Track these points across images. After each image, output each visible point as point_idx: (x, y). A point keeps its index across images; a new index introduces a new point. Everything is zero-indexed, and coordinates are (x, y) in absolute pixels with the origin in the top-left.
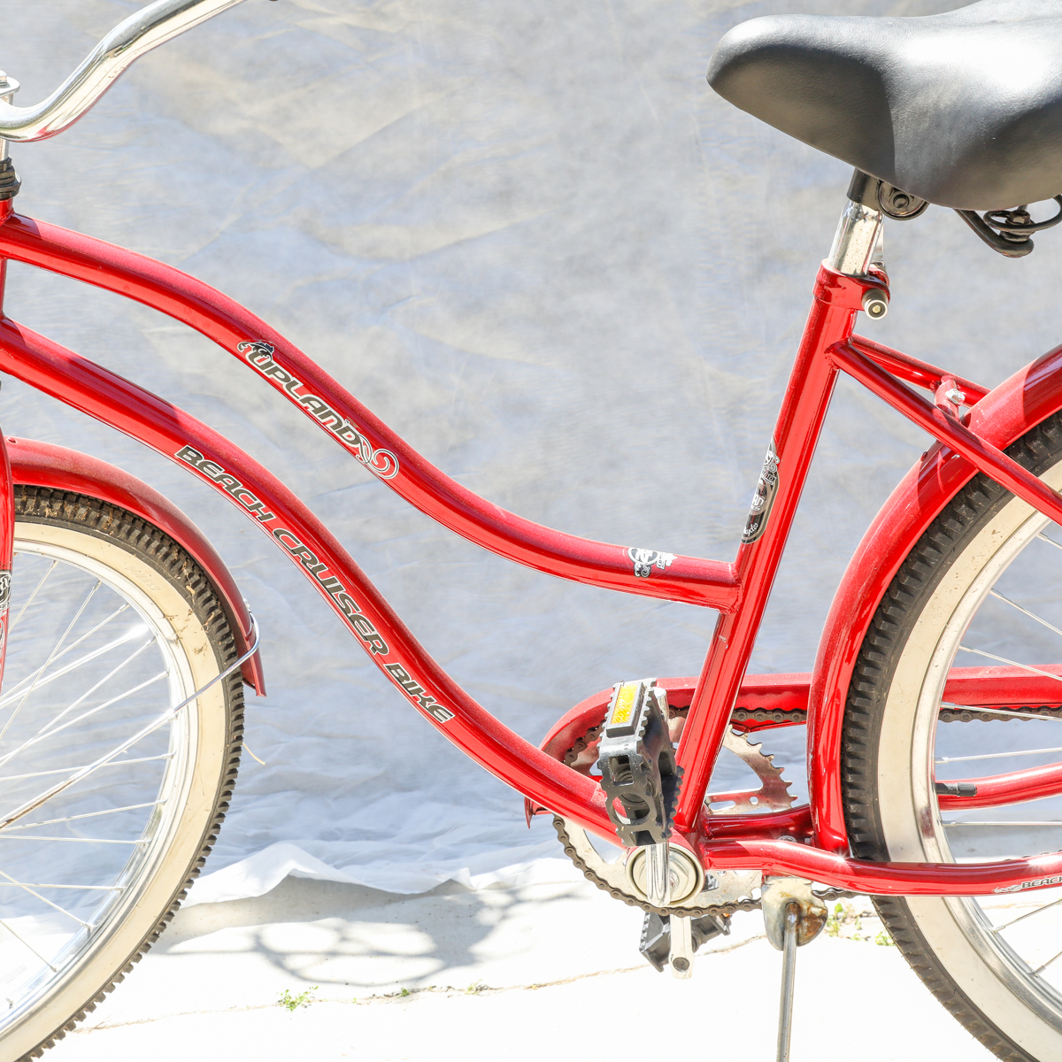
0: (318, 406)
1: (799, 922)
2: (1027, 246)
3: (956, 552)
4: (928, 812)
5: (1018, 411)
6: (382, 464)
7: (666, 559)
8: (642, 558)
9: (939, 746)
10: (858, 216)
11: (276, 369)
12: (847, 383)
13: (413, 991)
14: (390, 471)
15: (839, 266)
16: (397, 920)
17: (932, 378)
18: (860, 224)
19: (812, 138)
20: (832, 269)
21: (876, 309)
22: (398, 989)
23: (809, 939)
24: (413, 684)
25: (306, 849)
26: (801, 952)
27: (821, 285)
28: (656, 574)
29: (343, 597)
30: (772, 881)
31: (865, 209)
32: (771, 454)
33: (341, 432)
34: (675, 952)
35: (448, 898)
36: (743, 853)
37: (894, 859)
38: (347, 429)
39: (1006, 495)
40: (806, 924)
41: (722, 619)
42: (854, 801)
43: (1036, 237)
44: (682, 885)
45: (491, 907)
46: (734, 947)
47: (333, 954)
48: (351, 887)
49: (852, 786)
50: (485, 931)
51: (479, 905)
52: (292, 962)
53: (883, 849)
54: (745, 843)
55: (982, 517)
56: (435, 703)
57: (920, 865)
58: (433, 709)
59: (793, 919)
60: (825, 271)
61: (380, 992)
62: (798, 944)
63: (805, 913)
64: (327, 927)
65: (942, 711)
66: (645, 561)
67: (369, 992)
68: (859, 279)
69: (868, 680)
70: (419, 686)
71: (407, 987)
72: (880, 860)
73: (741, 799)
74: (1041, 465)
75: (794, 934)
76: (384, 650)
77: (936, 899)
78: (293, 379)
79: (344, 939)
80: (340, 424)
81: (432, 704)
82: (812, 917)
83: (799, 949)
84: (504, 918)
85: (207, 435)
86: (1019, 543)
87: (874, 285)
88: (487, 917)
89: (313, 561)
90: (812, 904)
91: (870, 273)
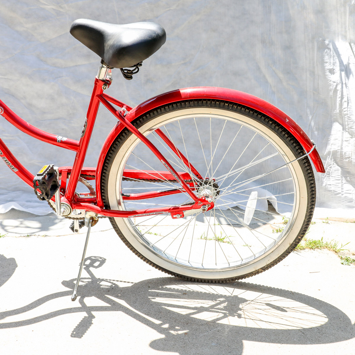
1: (92, 222)
2: (131, 78)
3: (123, 143)
4: (120, 200)
5: (134, 114)
7: (65, 139)
8: (59, 138)
9: (122, 186)
10: (103, 67)
13: (30, 236)
14: (2, 112)
15: (99, 78)
16: (36, 221)
17: (121, 105)
18: (103, 68)
19: (90, 47)
20: (97, 78)
21: (104, 88)
22: (26, 235)
23: (94, 225)
24: (8, 162)
26: (92, 228)
27: (95, 81)
28: (62, 142)
30: (87, 212)
31: (104, 66)
32: (86, 118)
34: (75, 228)
35: (51, 216)
36: (81, 206)
37: (112, 209)
39: (131, 133)
40: (94, 222)
41: (77, 153)
42: (104, 196)
43: (133, 76)
45: (58, 219)
46: (106, 230)
47: (17, 227)
48: (29, 213)
49: (103, 193)
50: (54, 224)
51: (57, 218)
52: (6, 228)
53: (109, 207)
54: (81, 204)
55: (128, 136)
56: (14, 167)
57: (118, 211)
58: (13, 168)
59: (91, 221)
60: (96, 78)
61: (22, 235)
62: (92, 226)
63: (94, 220)
64: (19, 221)
65: (123, 178)
66: (60, 139)
67: (20, 235)
68: (103, 81)
69: (106, 170)
70: (10, 163)
71: (29, 235)
72: (109, 209)
73: (85, 195)
74: (139, 126)
75: (91, 224)
77: (121, 218)
79: (21, 224)
81: (13, 167)
82: (95, 221)
84: (60, 221)
86: (136, 143)
87: (107, 83)
88: (57, 221)
90: (95, 218)
91: (106, 80)
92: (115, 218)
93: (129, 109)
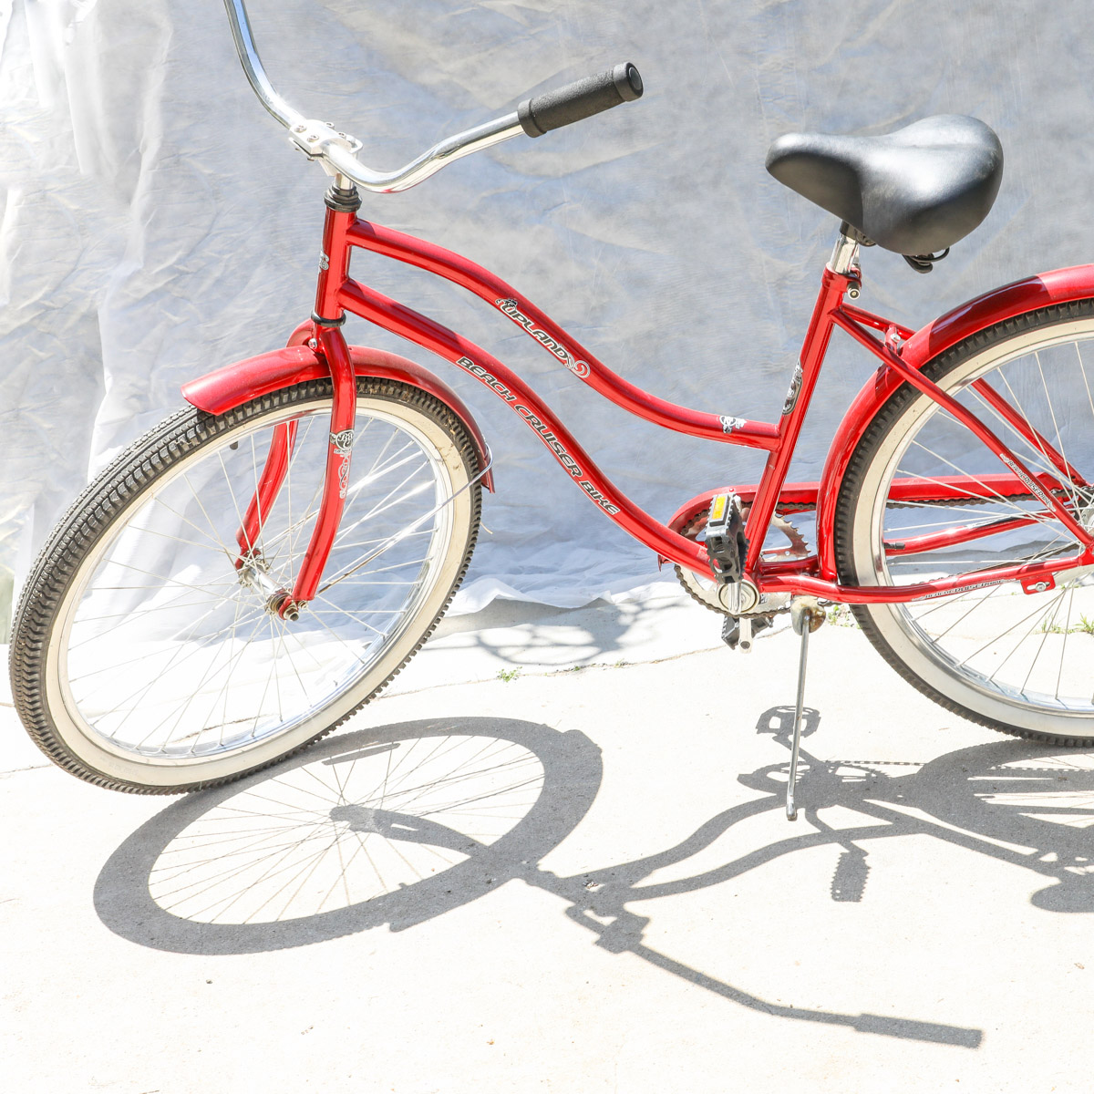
0: (543, 336)
1: (810, 620)
2: (929, 268)
3: (895, 421)
4: (880, 558)
5: (926, 348)
6: (580, 369)
7: (740, 423)
8: (727, 422)
9: (885, 523)
10: (845, 242)
11: (519, 315)
12: (838, 331)
13: (582, 667)
14: (585, 373)
15: (834, 268)
16: (566, 624)
17: (884, 326)
18: (845, 246)
20: (831, 270)
21: (854, 294)
22: (572, 666)
23: (816, 629)
24: (596, 493)
25: (502, 580)
26: (811, 636)
27: (825, 277)
28: (735, 431)
29: (556, 444)
30: (796, 598)
31: (848, 239)
32: (798, 367)
33: (556, 351)
34: (742, 638)
35: (599, 609)
36: (781, 583)
37: (861, 585)
38: (560, 349)
39: (919, 394)
40: (814, 621)
41: (771, 456)
42: (840, 554)
43: (934, 264)
44: (747, 602)
45: (625, 614)
47: (529, 646)
48: (533, 604)
49: (840, 546)
50: (624, 629)
52: (505, 652)
53: (856, 579)
54: (781, 578)
55: (908, 403)
56: (609, 503)
57: (875, 587)
58: (607, 507)
59: (807, 618)
60: (827, 270)
61: (561, 668)
62: (810, 632)
63: (814, 615)
64: (522, 630)
65: (888, 504)
66: (729, 424)
67: (555, 668)
68: (846, 275)
69: (849, 489)
70: (600, 494)
71: (578, 664)
72: (854, 585)
73: (780, 553)
74: (937, 376)
75: (808, 627)
76: (579, 474)
77: (884, 605)
78: (528, 321)
79: (535, 637)
80: (556, 346)
81: (607, 504)
82: (818, 617)
83: (810, 634)
84: (636, 620)
85: (475, 350)
86: (926, 417)
87: (853, 279)
88: (624, 620)
89: (539, 424)
90: (817, 610)
91: (852, 272)
92: (869, 606)
93: (906, 334)
